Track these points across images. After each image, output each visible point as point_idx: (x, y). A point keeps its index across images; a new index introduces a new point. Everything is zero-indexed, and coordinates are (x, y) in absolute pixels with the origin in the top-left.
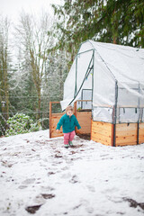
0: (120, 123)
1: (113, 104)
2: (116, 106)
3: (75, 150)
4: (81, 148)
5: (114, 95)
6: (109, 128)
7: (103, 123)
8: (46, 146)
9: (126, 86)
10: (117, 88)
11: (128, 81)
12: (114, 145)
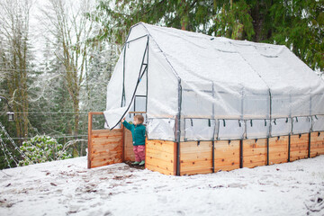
0: (186, 140)
1: (175, 113)
2: (179, 116)
3: (118, 182)
4: (128, 180)
5: (176, 99)
6: (171, 149)
7: (161, 142)
8: (75, 178)
9: (194, 88)
10: (180, 90)
11: (198, 80)
12: (178, 173)
